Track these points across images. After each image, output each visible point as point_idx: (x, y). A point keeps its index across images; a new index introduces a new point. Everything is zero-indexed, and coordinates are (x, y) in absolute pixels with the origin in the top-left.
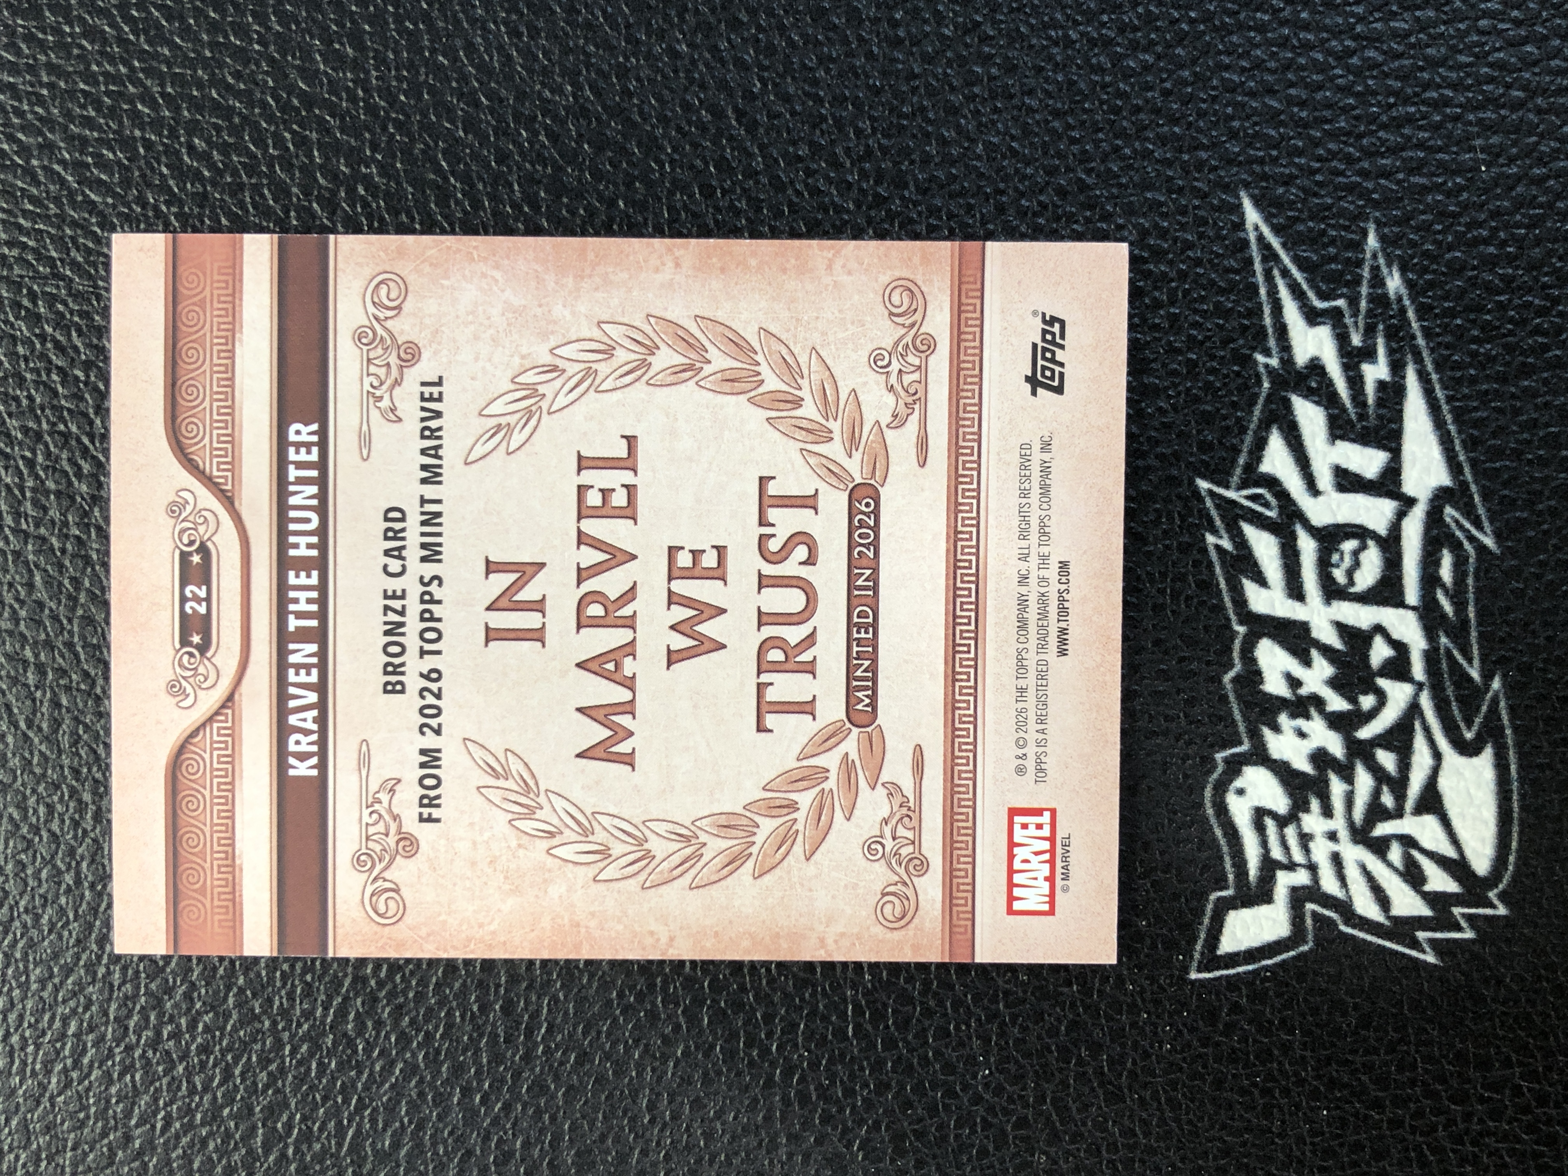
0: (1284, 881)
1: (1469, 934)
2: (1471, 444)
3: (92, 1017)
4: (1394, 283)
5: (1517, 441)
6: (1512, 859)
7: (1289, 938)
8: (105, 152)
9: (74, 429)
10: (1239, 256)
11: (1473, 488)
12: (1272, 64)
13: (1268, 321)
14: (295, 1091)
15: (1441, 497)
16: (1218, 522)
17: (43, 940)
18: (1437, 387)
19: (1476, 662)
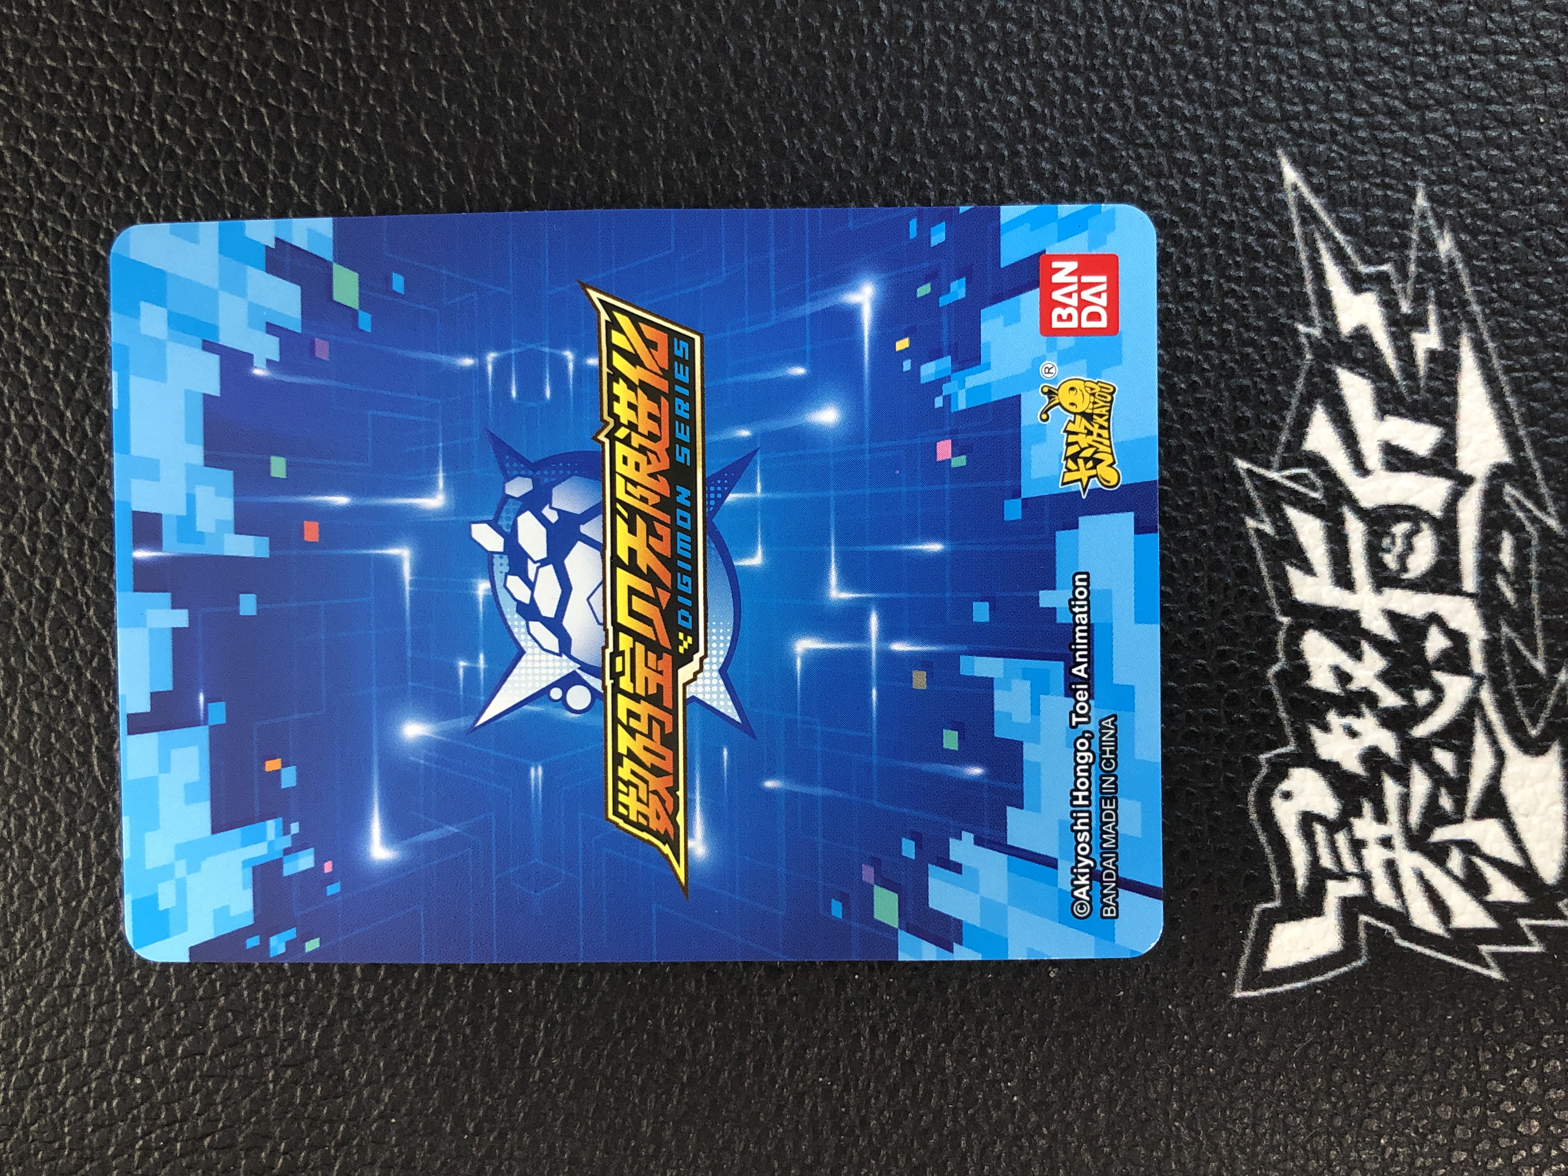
0: (1335, 891)
1: (1536, 948)
2: (1531, 418)
3: (66, 1040)
4: (1445, 245)
7: (1341, 953)
8: (74, 131)
9: (44, 422)
10: (1277, 219)
11: (1536, 465)
13: (1309, 288)
14: (280, 1119)
15: (1500, 473)
16: (1259, 505)
17: (16, 959)
18: (1494, 357)
19: (1541, 653)
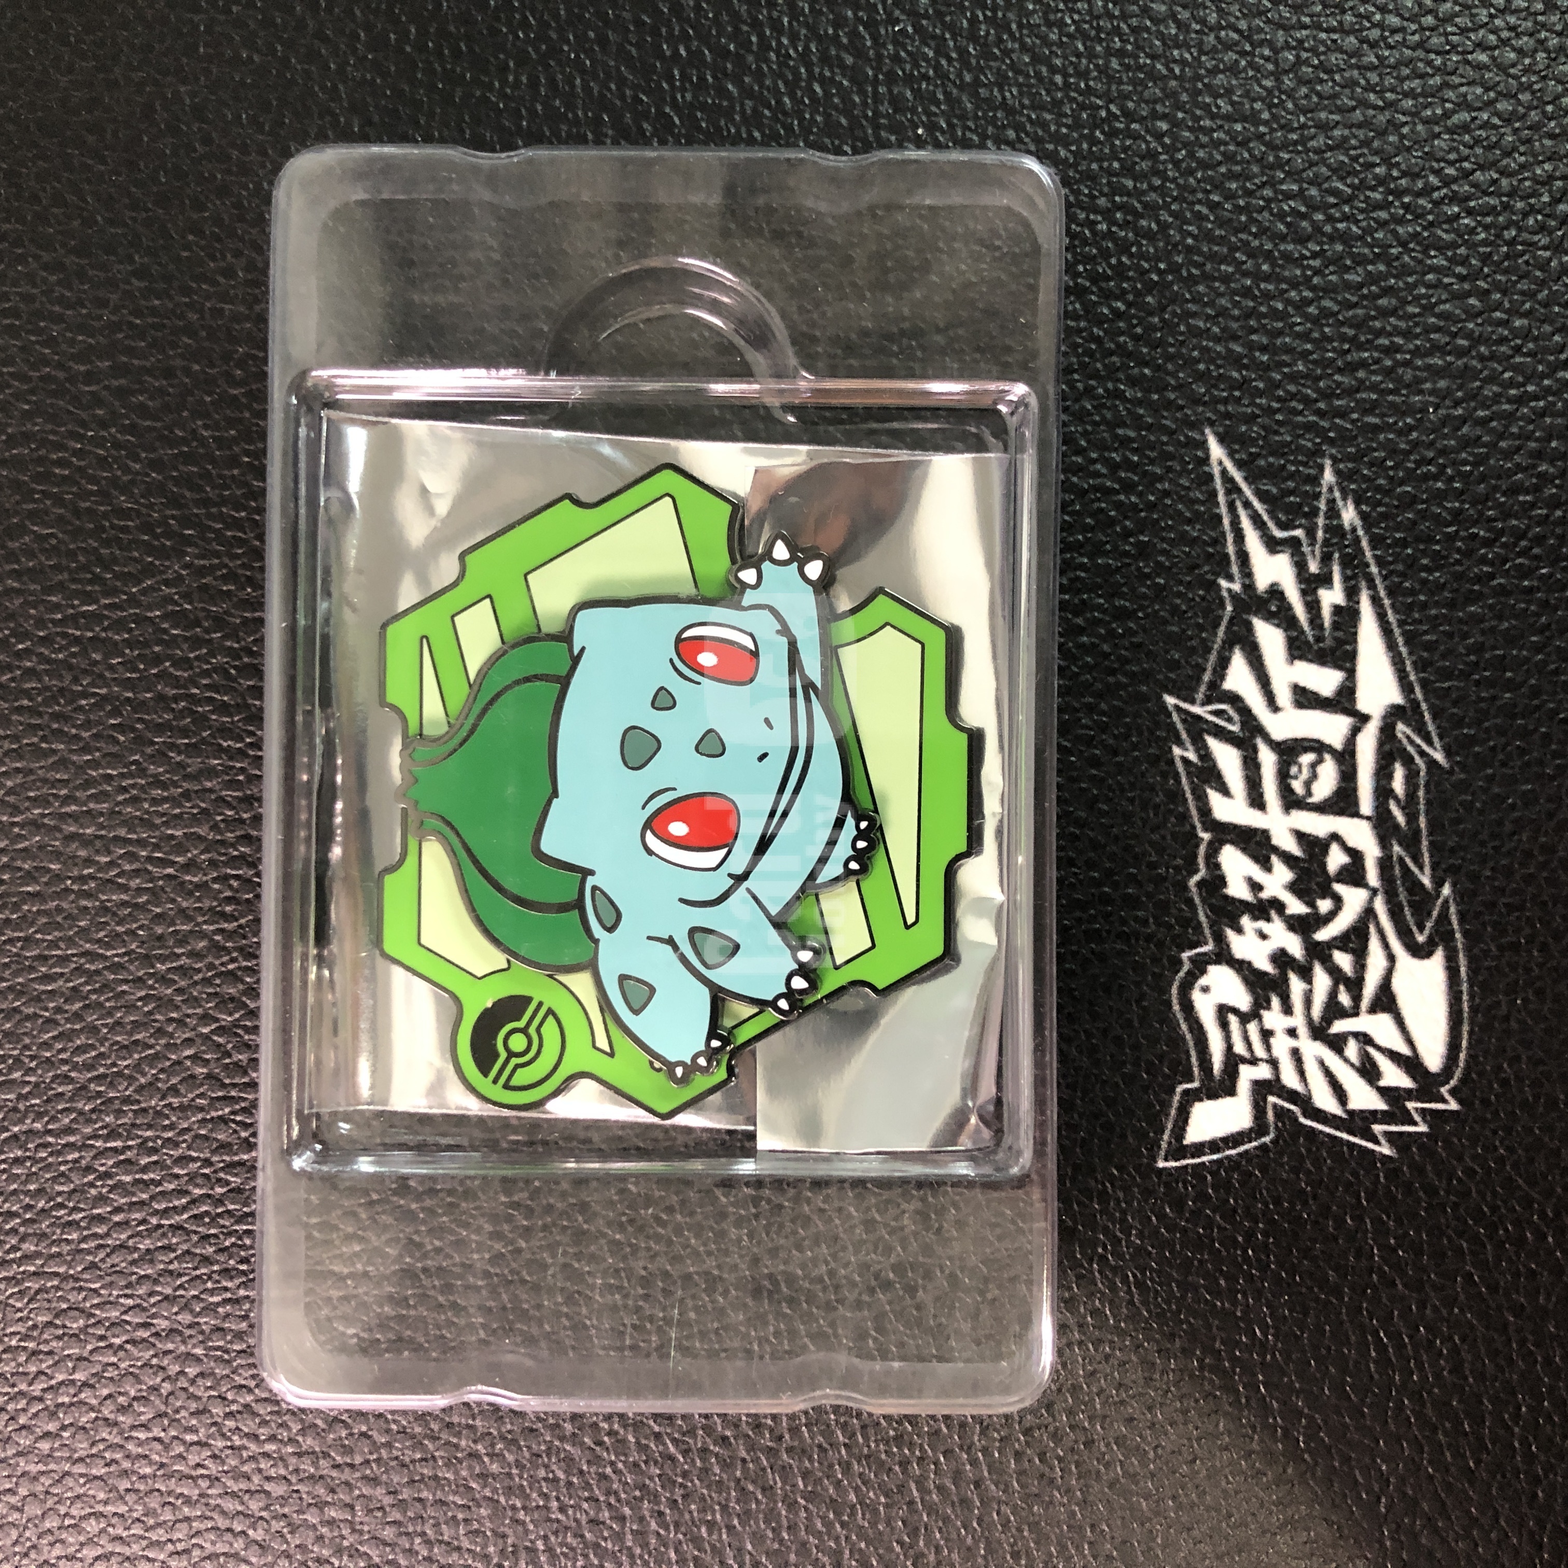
0: (1247, 1074)
1: (1422, 1128)
2: (1421, 666)
4: (1349, 515)
5: (1466, 663)
6: (1462, 1056)
7: (1251, 1130)
10: (1204, 488)
11: (1424, 706)
12: (1236, 312)
13: (1231, 549)
15: (1394, 714)
16: (1184, 736)
18: (1390, 612)
19: (1427, 870)
